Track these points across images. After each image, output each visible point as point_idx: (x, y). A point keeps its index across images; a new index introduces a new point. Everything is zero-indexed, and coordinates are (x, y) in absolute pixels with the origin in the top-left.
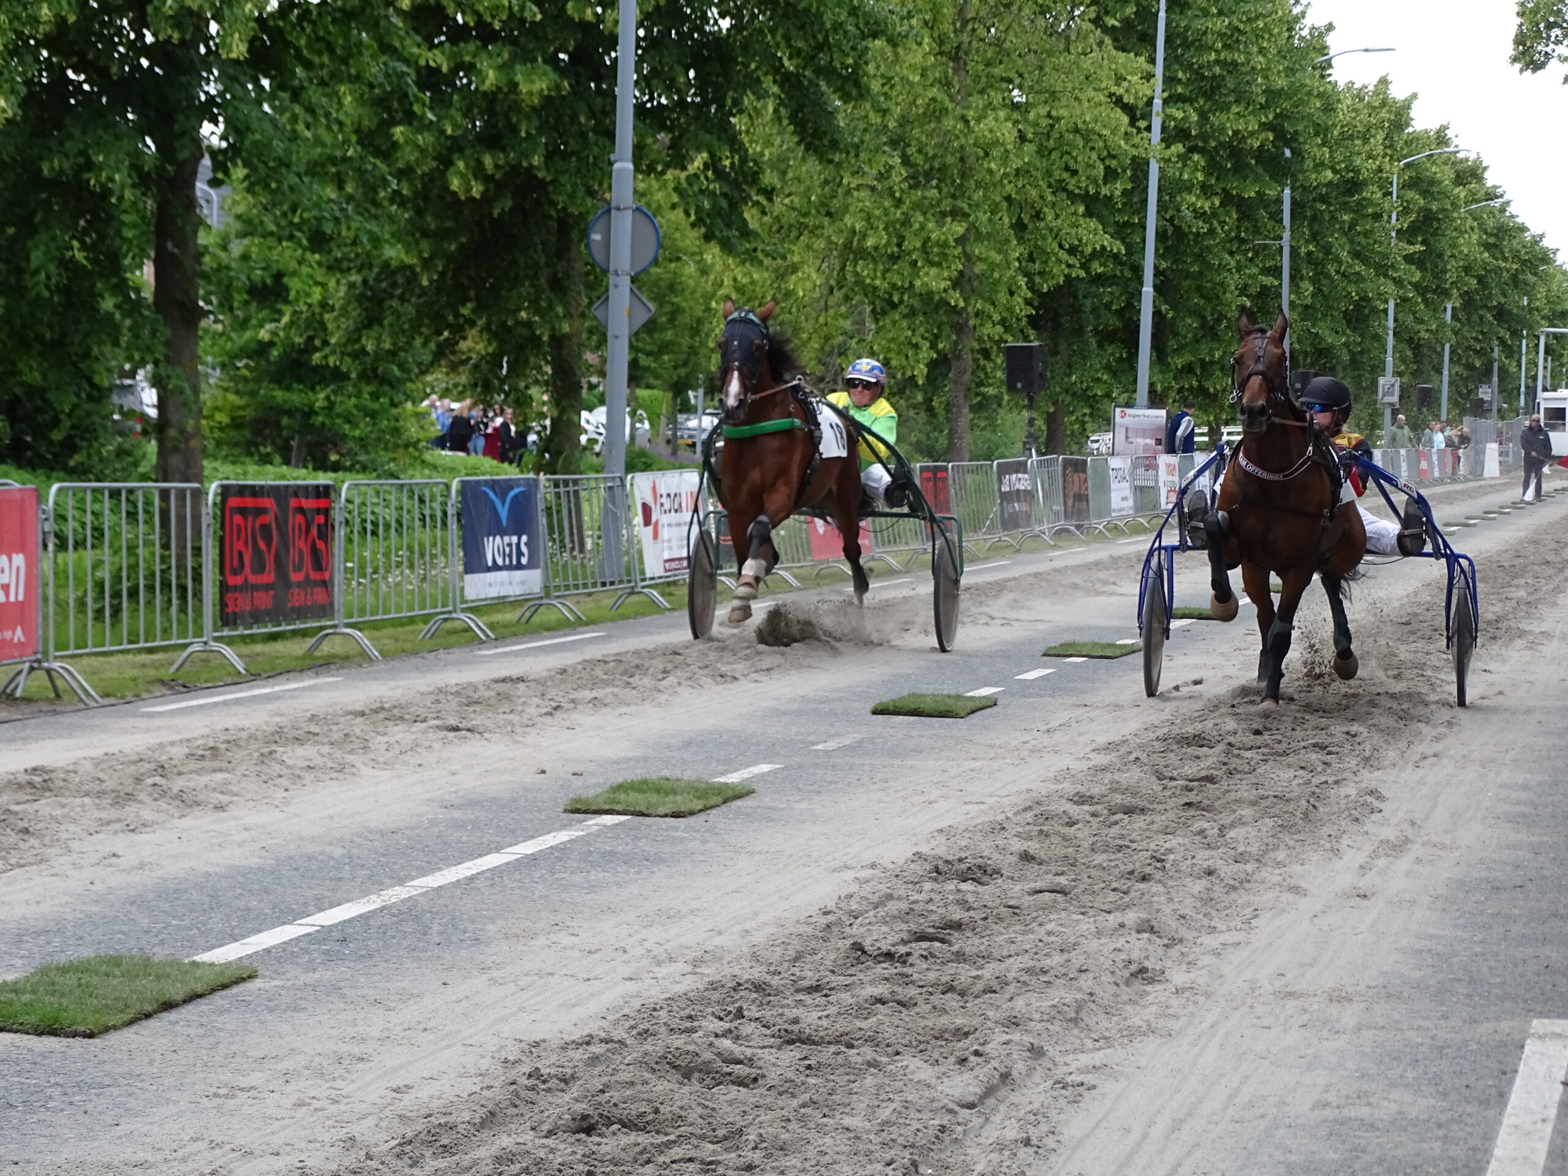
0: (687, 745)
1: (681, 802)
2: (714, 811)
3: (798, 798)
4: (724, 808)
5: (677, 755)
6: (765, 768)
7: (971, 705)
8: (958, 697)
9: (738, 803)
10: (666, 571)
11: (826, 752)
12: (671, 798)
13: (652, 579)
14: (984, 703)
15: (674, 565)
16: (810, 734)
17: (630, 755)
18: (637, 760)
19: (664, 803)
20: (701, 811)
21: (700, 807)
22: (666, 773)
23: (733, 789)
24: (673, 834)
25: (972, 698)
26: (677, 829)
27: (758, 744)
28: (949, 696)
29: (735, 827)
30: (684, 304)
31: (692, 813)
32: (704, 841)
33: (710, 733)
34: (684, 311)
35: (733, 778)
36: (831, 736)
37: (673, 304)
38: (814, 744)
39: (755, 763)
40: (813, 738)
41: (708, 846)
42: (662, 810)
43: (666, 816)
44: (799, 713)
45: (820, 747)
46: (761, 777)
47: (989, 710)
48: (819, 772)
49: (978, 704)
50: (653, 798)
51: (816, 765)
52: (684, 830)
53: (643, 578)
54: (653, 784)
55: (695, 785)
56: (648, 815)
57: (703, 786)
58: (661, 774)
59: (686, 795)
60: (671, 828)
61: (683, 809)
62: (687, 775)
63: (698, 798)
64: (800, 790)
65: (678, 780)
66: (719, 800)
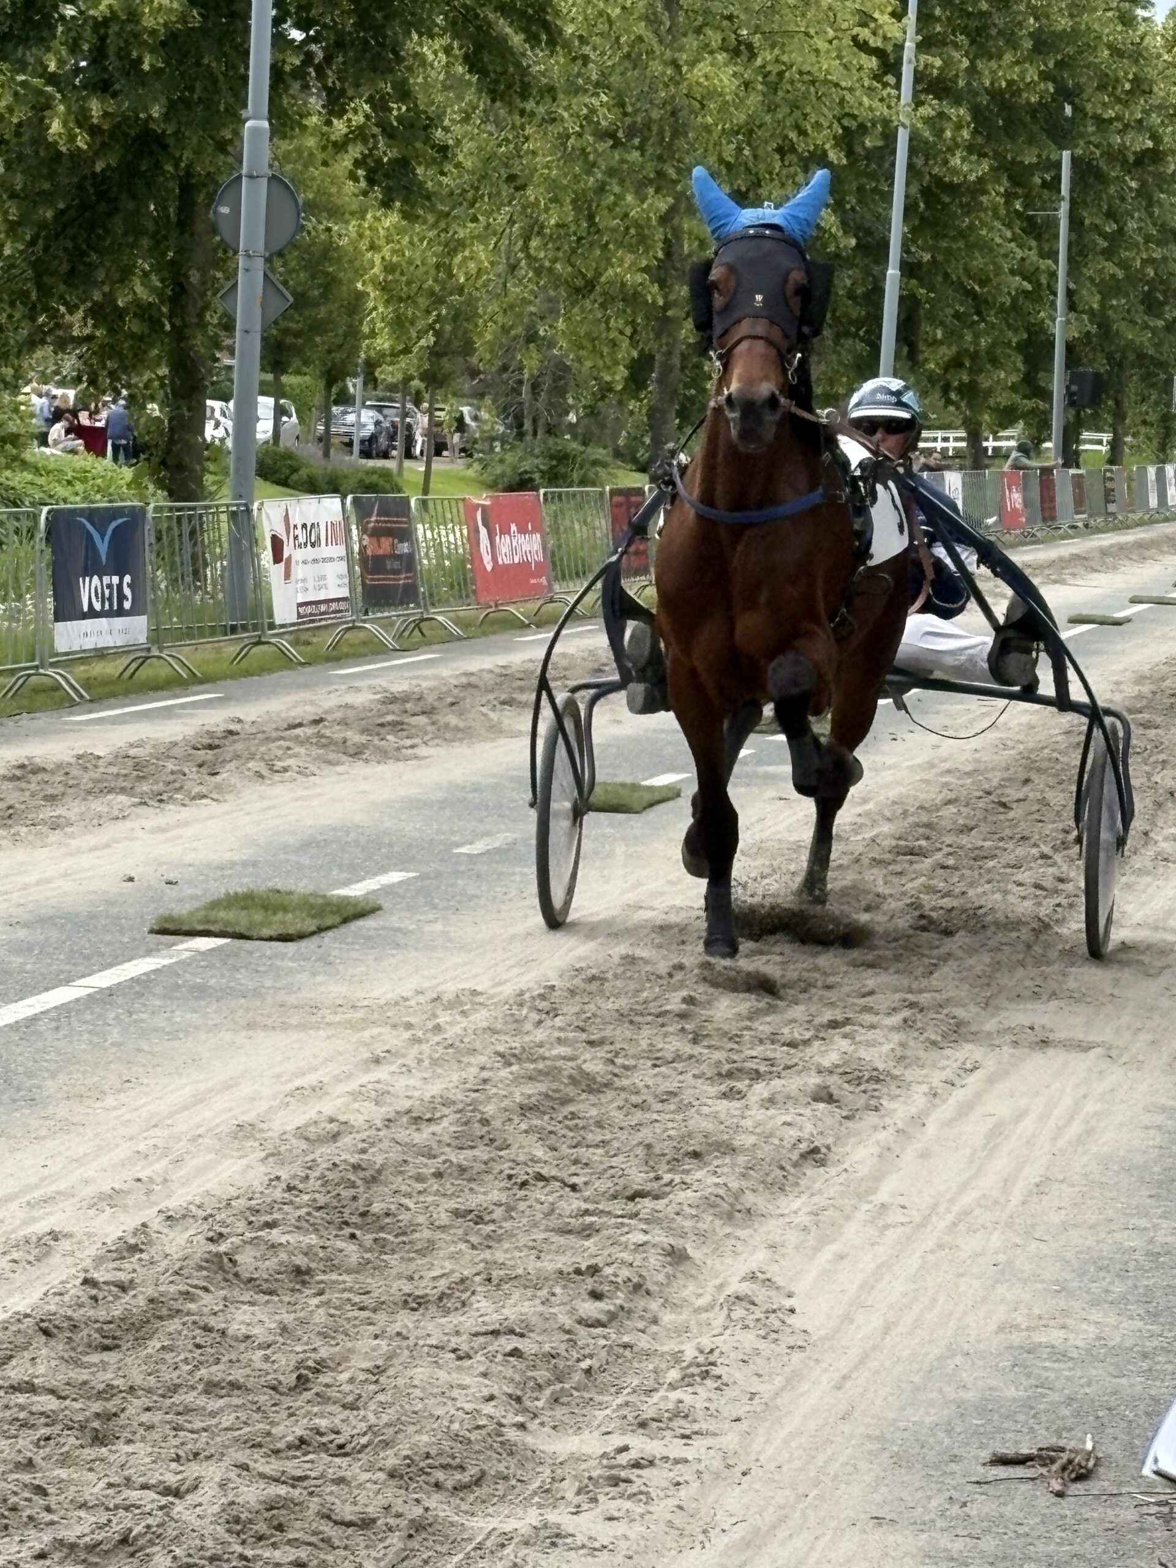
0: (305, 846)
1: (293, 922)
2: (330, 934)
3: (431, 916)
4: (343, 929)
5: (293, 857)
6: (394, 877)
7: (648, 797)
8: (635, 787)
9: (360, 923)
10: (299, 616)
11: (470, 857)
12: (280, 916)
13: (282, 626)
14: (664, 795)
15: (309, 610)
16: (453, 832)
17: (237, 857)
18: (244, 864)
19: (270, 924)
20: (313, 933)
21: (313, 928)
22: (279, 884)
23: (355, 905)
24: (278, 963)
25: (650, 788)
26: (283, 956)
27: (391, 845)
28: (623, 785)
29: (354, 955)
30: (341, 275)
31: (301, 936)
32: (314, 974)
33: (335, 829)
34: (340, 282)
35: (356, 890)
36: (477, 835)
37: (329, 274)
38: (458, 846)
39: (383, 870)
40: (456, 838)
41: (319, 978)
42: (266, 932)
43: (271, 939)
44: (443, 804)
45: (464, 850)
46: (388, 890)
47: (670, 804)
48: (460, 882)
49: (657, 797)
50: (258, 917)
51: (457, 874)
52: (291, 959)
53: (272, 626)
54: (261, 897)
55: (312, 900)
56: (248, 938)
57: (320, 901)
58: (270, 884)
59: (298, 912)
60: (276, 956)
61: (291, 931)
62: (302, 886)
63: (313, 917)
64: (434, 907)
65: (291, 893)
66: (337, 919)
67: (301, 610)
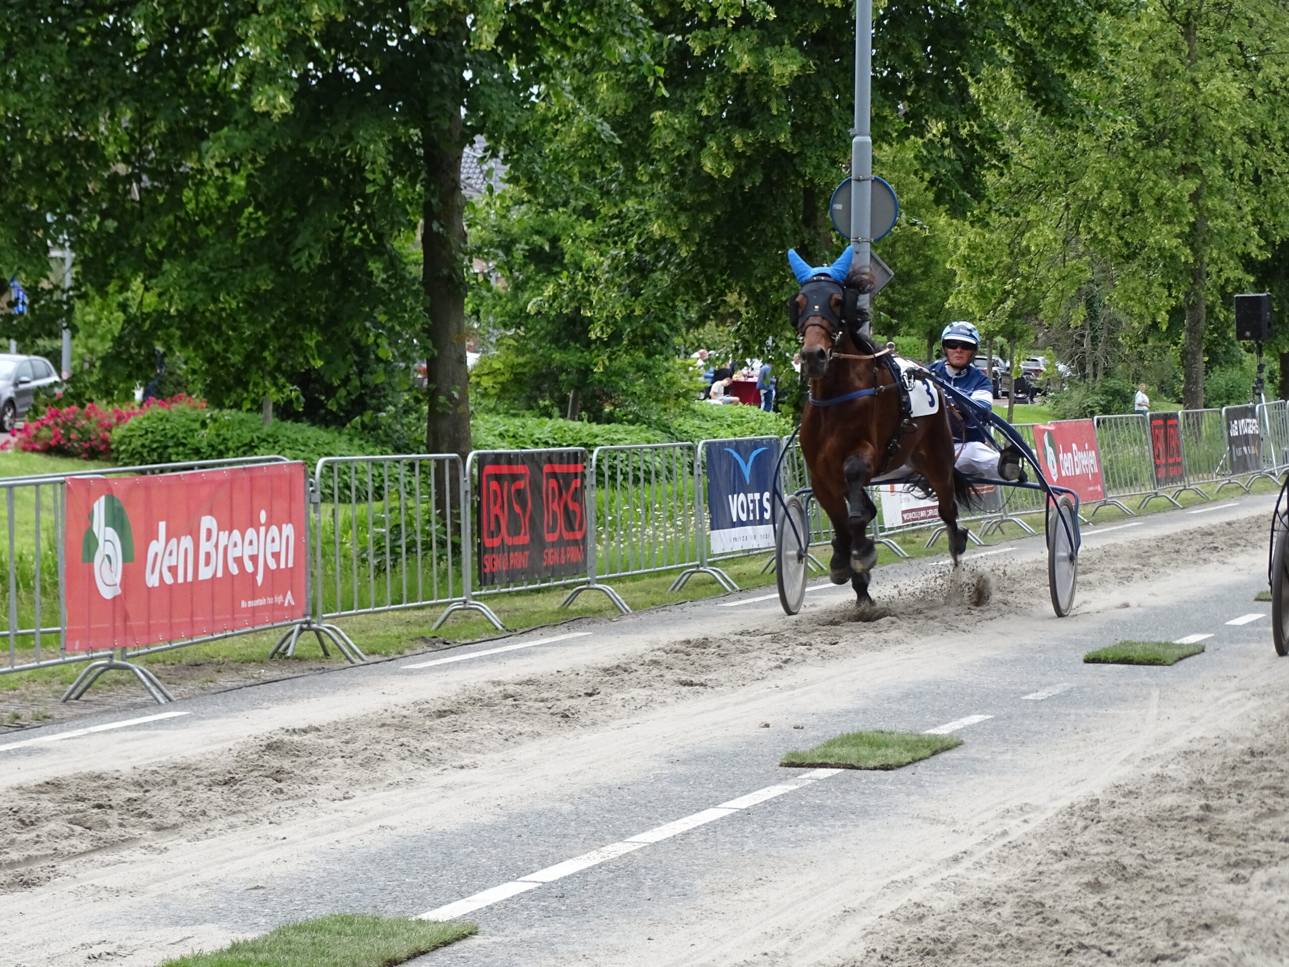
0: (906, 696)
1: (893, 755)
2: (922, 763)
3: (1002, 749)
4: (932, 760)
5: (894, 706)
6: (975, 719)
7: (1178, 653)
8: (1168, 645)
9: (946, 755)
10: (904, 521)
11: (1036, 702)
12: (882, 751)
13: (891, 529)
14: (1191, 650)
15: (911, 516)
16: (1022, 684)
17: (851, 707)
18: (857, 712)
19: (875, 756)
20: (909, 763)
21: (909, 759)
22: (882, 726)
23: (942, 742)
24: (881, 787)
25: (1181, 646)
26: (885, 782)
27: (972, 695)
28: (1159, 644)
29: (941, 779)
30: (937, 257)
31: (900, 766)
32: (908, 795)
33: (929, 684)
34: (937, 262)
35: (944, 730)
36: (1042, 686)
37: (927, 257)
38: (1026, 693)
39: (968, 714)
40: (1024, 688)
41: (912, 798)
42: (872, 763)
43: (875, 768)
44: (1015, 662)
45: (1031, 697)
46: (971, 729)
47: (1197, 657)
48: (1027, 722)
49: (1186, 652)
50: (865, 751)
51: (1024, 715)
52: (892, 783)
53: (882, 529)
54: (868, 737)
55: (907, 737)
56: (859, 768)
57: (914, 738)
58: (877, 727)
59: (896, 748)
60: (879, 781)
61: (891, 762)
62: (901, 727)
63: (908, 751)
64: (1006, 741)
65: (891, 733)
66: (928, 752)
67: (905, 516)
